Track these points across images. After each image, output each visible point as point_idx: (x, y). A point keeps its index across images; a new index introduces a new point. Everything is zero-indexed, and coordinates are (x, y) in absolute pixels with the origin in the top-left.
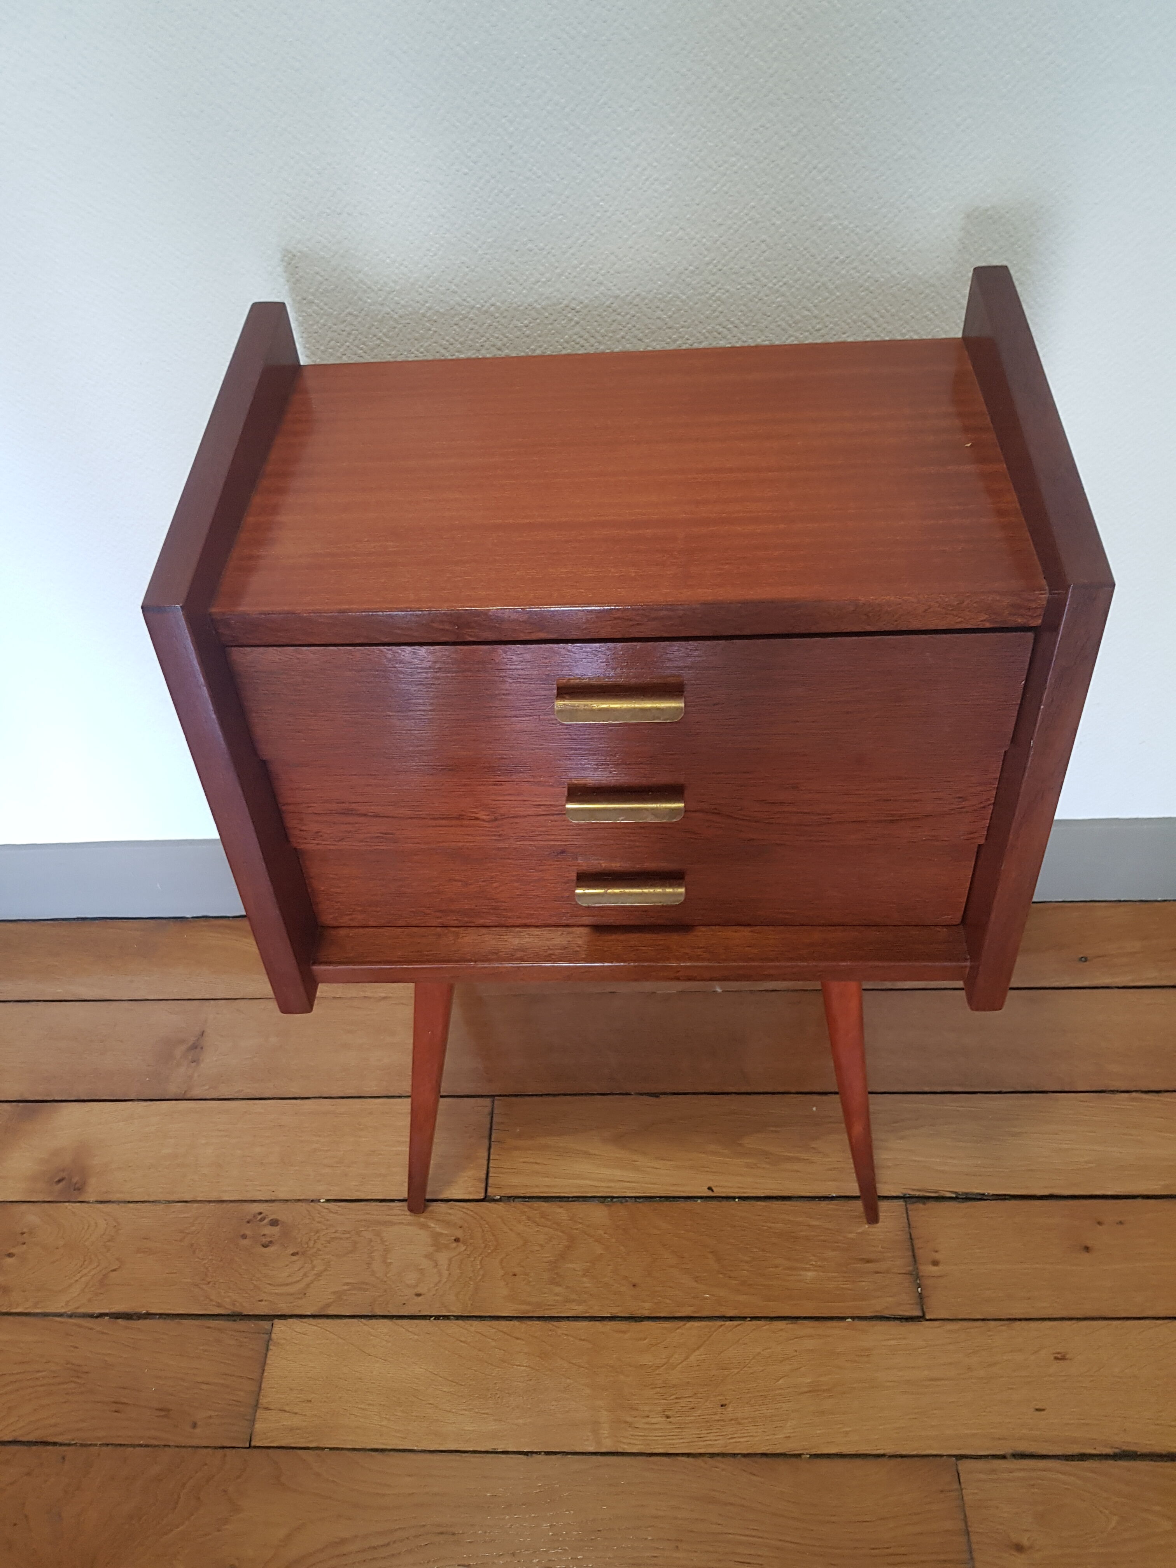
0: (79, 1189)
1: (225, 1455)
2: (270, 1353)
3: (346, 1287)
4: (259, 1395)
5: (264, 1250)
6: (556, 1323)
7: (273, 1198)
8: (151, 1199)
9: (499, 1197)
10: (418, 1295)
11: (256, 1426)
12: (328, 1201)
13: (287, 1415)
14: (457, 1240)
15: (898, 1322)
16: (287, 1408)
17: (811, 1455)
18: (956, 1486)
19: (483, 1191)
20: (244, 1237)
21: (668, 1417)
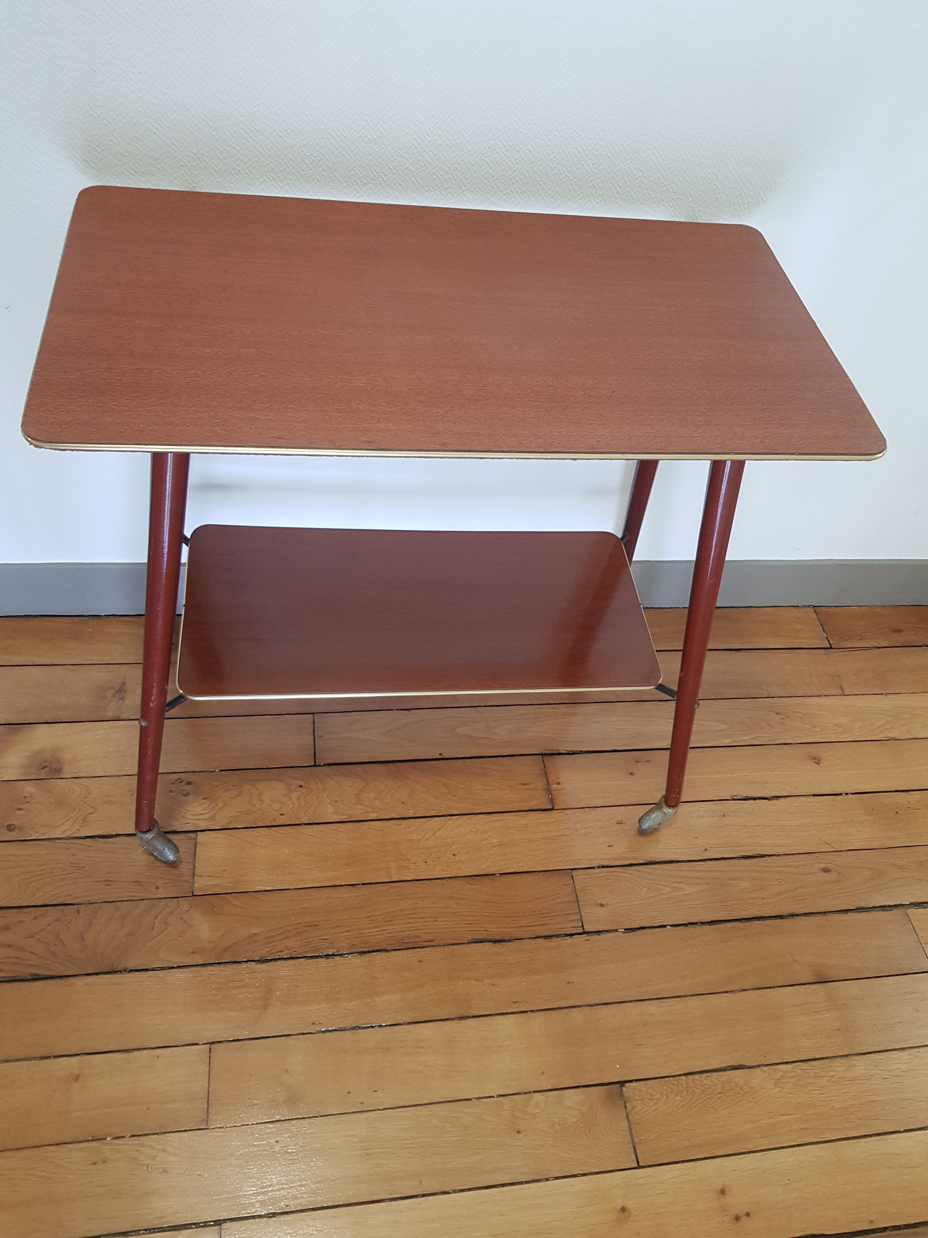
0: (58, 771)
1: (179, 901)
2: (197, 849)
3: (237, 814)
4: (194, 870)
5: (183, 797)
6: (362, 823)
7: (186, 771)
8: (108, 775)
9: (322, 764)
10: (282, 815)
11: (195, 885)
12: (221, 771)
13: (213, 878)
14: (301, 787)
15: (540, 812)
16: (212, 875)
17: (500, 874)
19: (313, 762)
20: (171, 791)
21: (426, 862)
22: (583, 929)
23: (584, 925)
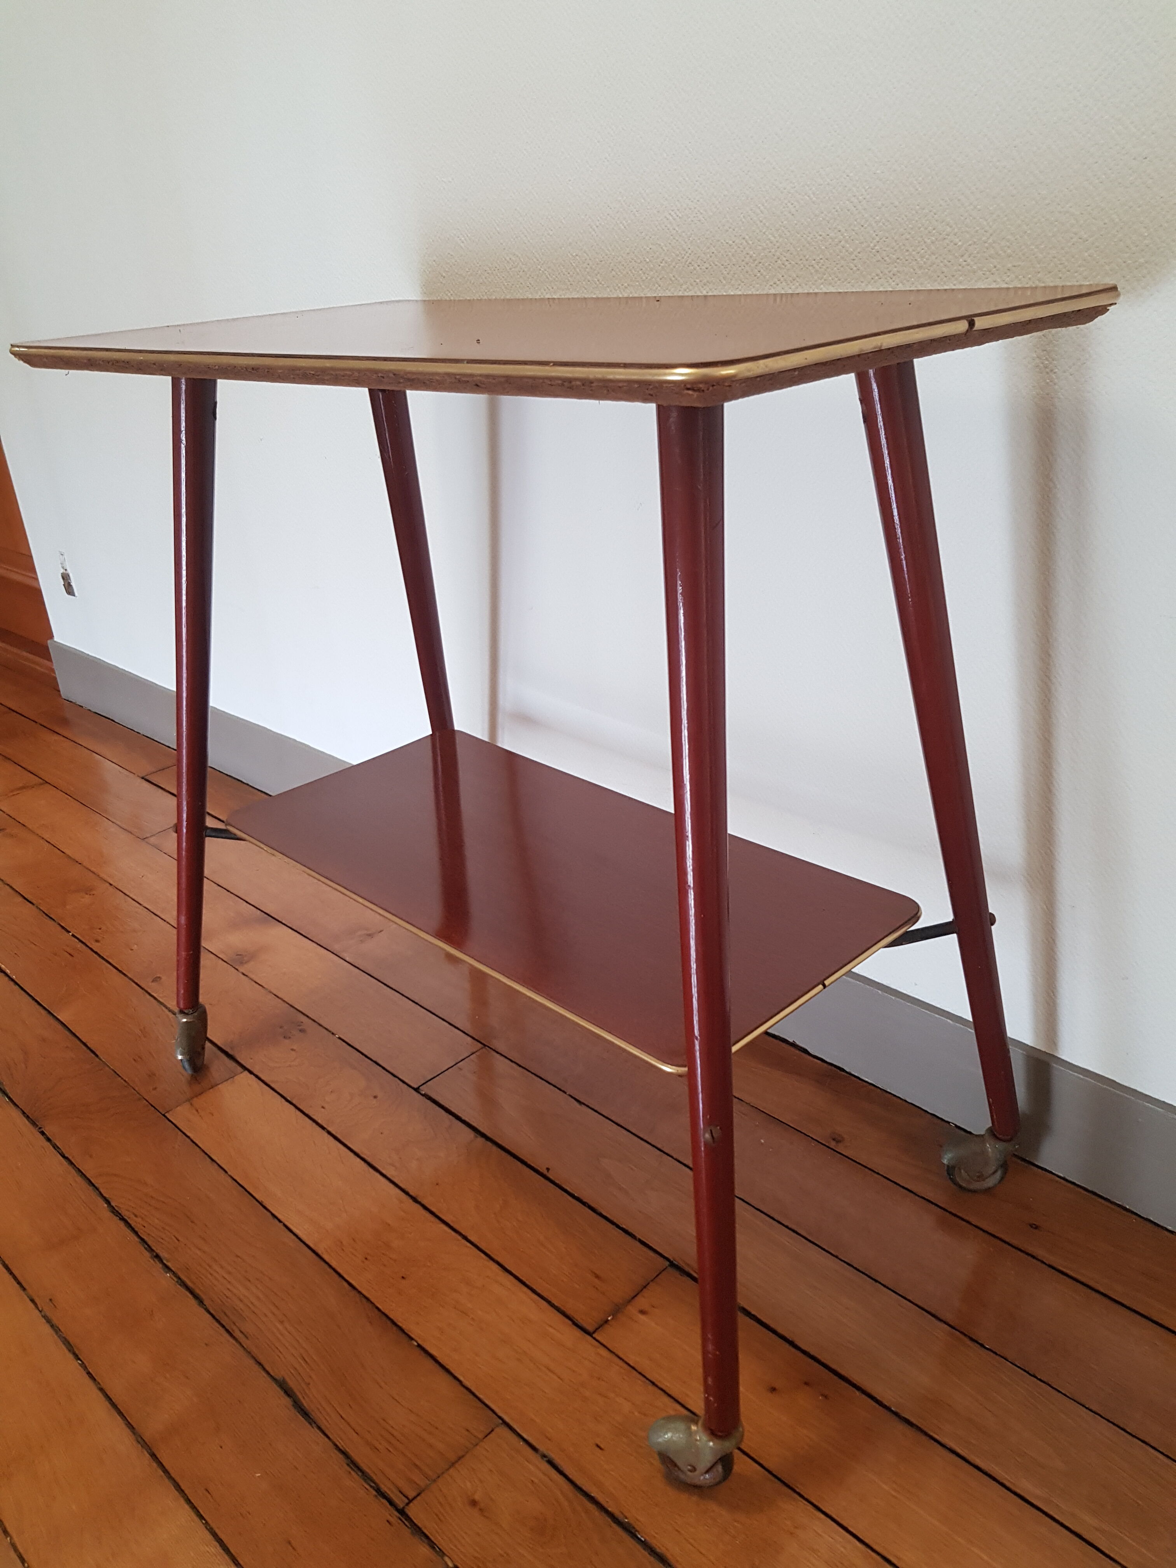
1: (149, 1110)
2: (227, 1082)
3: (295, 1080)
4: (196, 1096)
5: (282, 1039)
6: (371, 1170)
7: (316, 1020)
8: (265, 986)
9: (424, 1093)
10: (323, 1107)
11: (178, 1108)
12: (340, 1038)
14: (375, 1097)
15: (570, 1323)
16: (199, 1111)
17: (419, 1346)
18: (481, 1436)
19: (420, 1084)
20: (281, 1027)
21: (366, 1259)
22: (407, 1504)
23: (415, 1502)
